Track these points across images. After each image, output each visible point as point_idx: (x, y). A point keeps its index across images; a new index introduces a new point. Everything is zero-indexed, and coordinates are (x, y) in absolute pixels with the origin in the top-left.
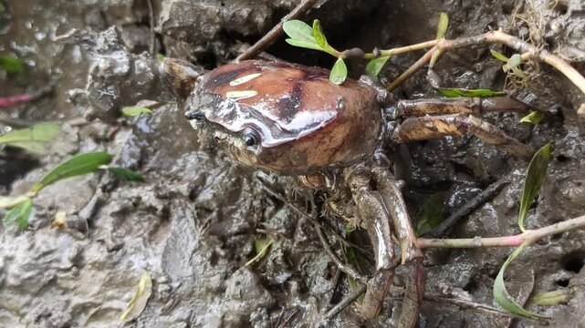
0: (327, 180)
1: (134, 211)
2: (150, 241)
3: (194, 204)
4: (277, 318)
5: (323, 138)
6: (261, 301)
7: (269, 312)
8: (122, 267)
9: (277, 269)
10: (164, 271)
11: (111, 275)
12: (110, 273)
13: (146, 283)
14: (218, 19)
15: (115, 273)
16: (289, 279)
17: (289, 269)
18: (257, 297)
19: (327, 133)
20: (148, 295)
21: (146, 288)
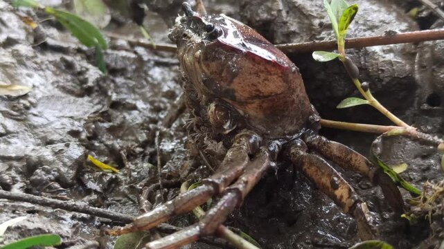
0: (228, 124)
1: (73, 74)
2: (58, 87)
3: (108, 109)
4: (56, 188)
5: (262, 72)
6: (63, 170)
7: (57, 180)
8: (25, 71)
9: (99, 180)
10: (40, 99)
11: (13, 65)
12: (13, 63)
13: (22, 90)
14: (274, 13)
15: (16, 67)
16: (96, 192)
17: (105, 190)
18: (65, 165)
19: (268, 72)
20: (14, 95)
21: (17, 91)
